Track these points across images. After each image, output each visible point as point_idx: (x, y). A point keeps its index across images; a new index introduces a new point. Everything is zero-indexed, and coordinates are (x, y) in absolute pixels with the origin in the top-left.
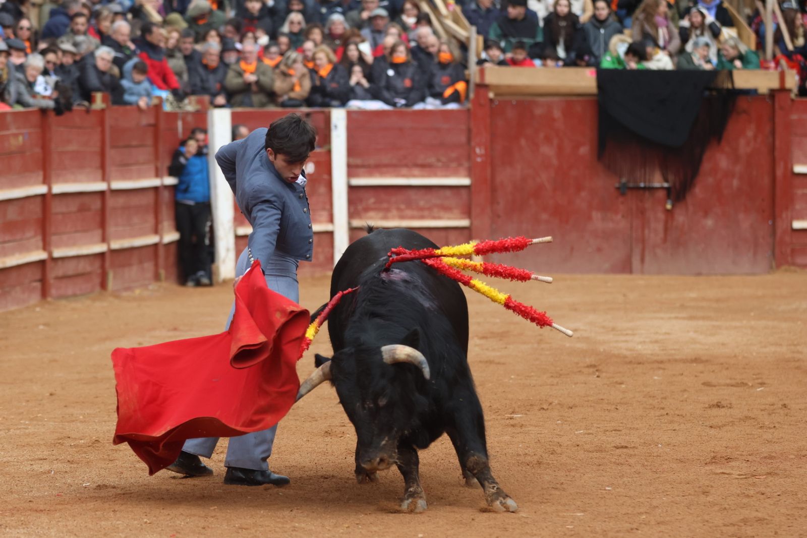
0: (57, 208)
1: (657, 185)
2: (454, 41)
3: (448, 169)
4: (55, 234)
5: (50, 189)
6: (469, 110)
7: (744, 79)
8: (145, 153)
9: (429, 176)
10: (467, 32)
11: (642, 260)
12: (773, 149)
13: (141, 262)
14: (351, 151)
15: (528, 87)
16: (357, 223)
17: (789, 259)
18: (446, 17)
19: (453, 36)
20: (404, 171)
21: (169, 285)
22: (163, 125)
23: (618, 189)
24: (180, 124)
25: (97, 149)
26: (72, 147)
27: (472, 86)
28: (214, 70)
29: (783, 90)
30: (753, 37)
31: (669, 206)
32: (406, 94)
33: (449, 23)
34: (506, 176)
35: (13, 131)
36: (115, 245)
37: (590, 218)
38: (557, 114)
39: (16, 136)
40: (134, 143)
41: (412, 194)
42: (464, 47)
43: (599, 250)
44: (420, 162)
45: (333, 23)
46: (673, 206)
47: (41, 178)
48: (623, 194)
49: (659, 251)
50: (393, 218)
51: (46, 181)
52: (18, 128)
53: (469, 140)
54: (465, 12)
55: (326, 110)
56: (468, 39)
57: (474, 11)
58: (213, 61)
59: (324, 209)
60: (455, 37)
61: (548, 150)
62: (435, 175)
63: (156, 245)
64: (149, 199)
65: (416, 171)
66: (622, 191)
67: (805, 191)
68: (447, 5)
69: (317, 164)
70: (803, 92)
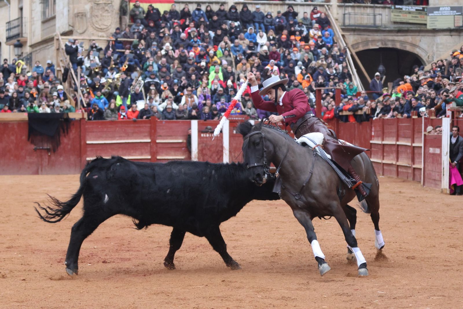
1: (46, 148)
11: (42, 170)
12: (80, 136)
29: (83, 118)
30: (74, 102)
31: (49, 154)
37: (25, 158)
38: (15, 127)
43: (29, 168)
46: (51, 154)
49: (47, 168)
61: (13, 138)
66: (35, 150)
67: (90, 149)
70: (89, 119)
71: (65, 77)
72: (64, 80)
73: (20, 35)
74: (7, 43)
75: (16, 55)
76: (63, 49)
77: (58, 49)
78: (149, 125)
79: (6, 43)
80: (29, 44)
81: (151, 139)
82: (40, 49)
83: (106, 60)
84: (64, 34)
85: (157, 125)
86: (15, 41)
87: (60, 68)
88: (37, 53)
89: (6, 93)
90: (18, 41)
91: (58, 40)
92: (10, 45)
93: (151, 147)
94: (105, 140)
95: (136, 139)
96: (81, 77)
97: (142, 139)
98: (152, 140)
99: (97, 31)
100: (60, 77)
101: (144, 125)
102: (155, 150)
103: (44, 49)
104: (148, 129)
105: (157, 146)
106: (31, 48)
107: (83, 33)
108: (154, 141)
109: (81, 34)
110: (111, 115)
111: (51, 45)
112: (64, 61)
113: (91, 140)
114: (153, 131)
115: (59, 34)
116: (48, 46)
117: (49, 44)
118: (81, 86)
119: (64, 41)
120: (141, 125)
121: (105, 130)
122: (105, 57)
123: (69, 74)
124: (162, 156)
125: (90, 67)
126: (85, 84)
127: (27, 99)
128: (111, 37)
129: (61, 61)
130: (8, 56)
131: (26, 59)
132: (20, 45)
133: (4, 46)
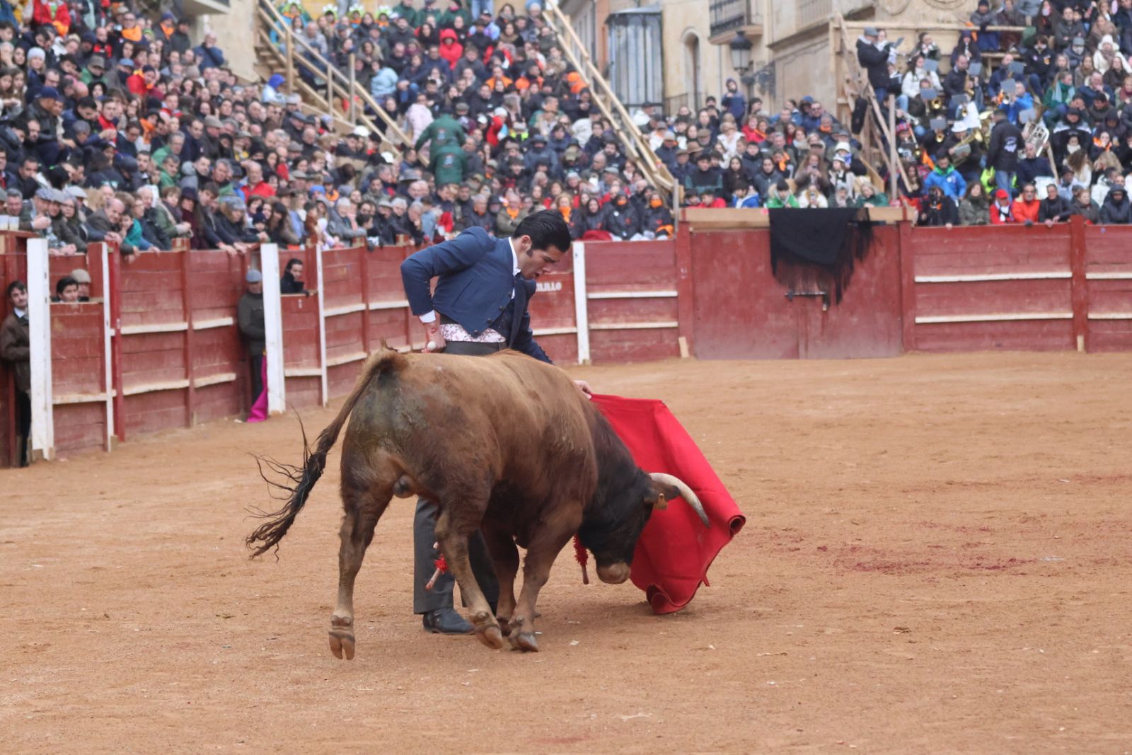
0: (373, 320)
1: (816, 293)
2: (663, 190)
3: (660, 285)
4: (373, 340)
5: (368, 306)
6: (675, 240)
7: (877, 213)
9: (646, 290)
10: (670, 182)
11: (806, 348)
12: (899, 265)
14: (589, 273)
15: (717, 223)
16: (594, 326)
17: (914, 345)
18: (656, 173)
20: (628, 287)
23: (787, 296)
27: (676, 223)
28: (483, 216)
29: (905, 221)
30: (881, 182)
31: (825, 309)
32: (627, 228)
33: (658, 176)
34: (704, 289)
35: (340, 264)
37: (766, 318)
38: (740, 242)
39: (341, 268)
41: (634, 304)
42: (670, 194)
43: (774, 342)
44: (639, 279)
45: (570, 179)
46: (828, 308)
47: (361, 298)
48: (791, 300)
49: (818, 342)
50: (621, 322)
51: (365, 300)
52: (343, 262)
53: (675, 263)
54: (670, 170)
56: (673, 188)
57: (676, 169)
58: (481, 209)
59: (569, 316)
60: (662, 187)
61: (734, 269)
62: (650, 289)
65: (637, 287)
66: (789, 298)
67: (925, 295)
68: (656, 163)
69: (564, 283)
70: (920, 223)
71: (858, 121)
72: (857, 128)
73: (745, 19)
74: (712, 39)
75: (736, 69)
76: (851, 53)
77: (840, 53)
78: (1068, 236)
79: (709, 39)
80: (766, 40)
81: (1072, 270)
82: (794, 53)
83: (955, 77)
84: (853, 16)
85: (1088, 235)
86: (732, 35)
87: (846, 98)
88: (787, 64)
89: (714, 161)
90: (741, 33)
91: (838, 29)
92: (720, 44)
93: (1072, 289)
94: (963, 273)
95: (1035, 271)
96: (899, 121)
97: (1052, 270)
98: (1073, 274)
99: (933, 7)
100: (847, 121)
101: (1053, 236)
102: (1082, 297)
103: (805, 53)
104: (1064, 247)
105: (1087, 288)
106: (771, 52)
107: (900, 13)
108: (1079, 277)
109: (893, 15)
110: (974, 213)
111: (821, 42)
112: (856, 82)
113: (925, 274)
114: (1077, 251)
115: (840, 15)
116: (815, 45)
117: (817, 40)
118: (899, 143)
119: (854, 34)
120: (1048, 237)
121: (960, 248)
122: (953, 71)
123: (868, 113)
124: (1100, 312)
125: (918, 96)
126: (910, 138)
127: (769, 175)
128: (969, 22)
129: (848, 81)
130: (716, 72)
131: (760, 78)
132: (745, 44)
133: (705, 46)
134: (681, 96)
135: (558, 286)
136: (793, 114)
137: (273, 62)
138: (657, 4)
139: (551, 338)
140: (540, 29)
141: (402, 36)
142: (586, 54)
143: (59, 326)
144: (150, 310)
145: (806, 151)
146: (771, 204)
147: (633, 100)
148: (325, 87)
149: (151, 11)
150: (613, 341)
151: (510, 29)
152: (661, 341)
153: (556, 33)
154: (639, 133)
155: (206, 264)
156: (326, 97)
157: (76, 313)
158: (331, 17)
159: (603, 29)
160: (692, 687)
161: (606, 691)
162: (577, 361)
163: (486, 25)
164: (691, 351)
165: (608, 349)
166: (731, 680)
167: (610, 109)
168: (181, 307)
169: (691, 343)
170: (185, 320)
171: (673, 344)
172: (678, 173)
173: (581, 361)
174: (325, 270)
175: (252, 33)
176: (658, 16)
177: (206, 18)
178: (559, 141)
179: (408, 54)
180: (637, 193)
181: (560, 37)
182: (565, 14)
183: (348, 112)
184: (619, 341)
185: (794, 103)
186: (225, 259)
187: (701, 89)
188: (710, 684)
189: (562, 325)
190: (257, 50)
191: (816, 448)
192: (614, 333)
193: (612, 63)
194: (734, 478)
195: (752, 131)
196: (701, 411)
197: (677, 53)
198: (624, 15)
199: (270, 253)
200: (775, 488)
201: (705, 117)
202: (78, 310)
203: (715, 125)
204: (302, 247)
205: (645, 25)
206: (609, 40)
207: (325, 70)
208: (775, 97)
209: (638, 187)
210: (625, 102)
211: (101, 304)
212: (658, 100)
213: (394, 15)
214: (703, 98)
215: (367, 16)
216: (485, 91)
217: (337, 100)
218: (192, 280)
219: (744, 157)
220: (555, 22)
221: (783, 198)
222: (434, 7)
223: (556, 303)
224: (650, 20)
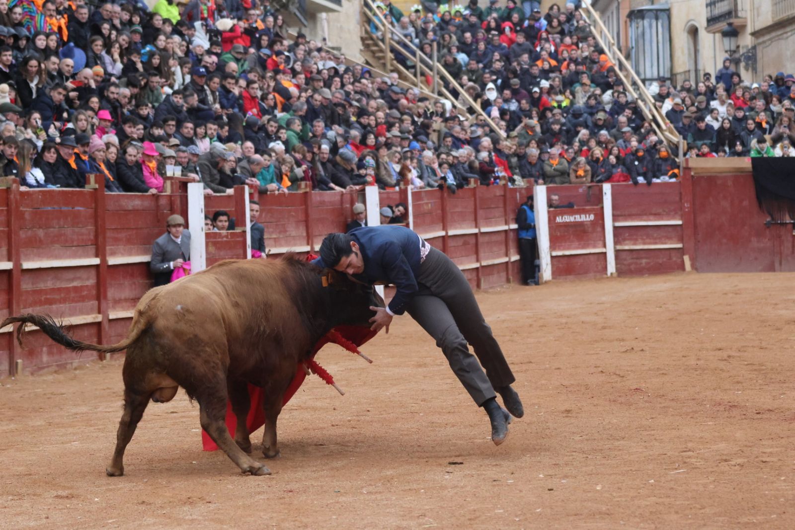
0: (451, 243)
1: (788, 222)
2: (671, 144)
3: (669, 216)
5: (447, 233)
6: (680, 182)
8: (499, 212)
9: (659, 220)
10: (676, 138)
11: (781, 264)
13: (498, 272)
14: (614, 207)
15: (713, 168)
16: (619, 247)
18: (665, 131)
19: (669, 141)
20: (645, 217)
21: (515, 285)
22: (508, 195)
23: (765, 224)
24: (518, 194)
25: (473, 210)
26: (458, 209)
27: (681, 169)
28: (535, 164)
31: (794, 233)
32: (644, 174)
33: (667, 133)
34: (702, 219)
36: (484, 263)
37: (750, 241)
38: (730, 183)
39: (427, 204)
40: (493, 206)
41: (650, 231)
42: (676, 147)
43: (756, 259)
44: (653, 212)
45: (601, 136)
47: (441, 227)
48: (768, 227)
49: (790, 259)
50: (640, 244)
51: (444, 228)
52: (428, 199)
53: (681, 199)
54: (676, 128)
55: (600, 184)
56: (678, 142)
57: (682, 128)
58: (534, 160)
59: (600, 240)
60: (670, 141)
61: (725, 204)
62: (662, 219)
63: (507, 263)
64: (502, 237)
65: (651, 217)
66: (768, 225)
68: (666, 124)
69: (596, 215)
73: (733, 13)
74: (708, 29)
75: (726, 52)
79: (706, 28)
80: (749, 29)
82: (770, 40)
86: (723, 25)
88: (766, 47)
89: (710, 122)
90: (730, 24)
92: (714, 33)
103: (779, 39)
106: (753, 38)
111: (791, 31)
116: (786, 33)
117: (788, 29)
127: (751, 132)
130: (712, 54)
131: (745, 58)
132: (733, 32)
133: (703, 35)
134: (685, 72)
135: (592, 217)
136: (770, 86)
137: (374, 48)
138: (667, 3)
139: (586, 257)
140: (578, 22)
141: (472, 28)
142: (612, 41)
143: (212, 249)
144: (281, 236)
145: (780, 114)
146: (753, 154)
147: (648, 76)
148: (414, 67)
149: (282, 10)
150: (632, 259)
151: (555, 23)
152: (670, 258)
153: (590, 25)
154: (653, 101)
155: (324, 201)
156: (415, 75)
157: (225, 239)
158: (419, 14)
159: (626, 22)
160: (690, 521)
161: (624, 525)
162: (607, 274)
163: (537, 20)
164: (693, 266)
165: (629, 265)
166: (720, 516)
167: (630, 83)
168: (305, 234)
169: (692, 260)
170: (308, 244)
171: (679, 261)
172: (682, 131)
173: (609, 274)
174: (414, 206)
175: (358, 27)
176: (668, 12)
177: (324, 15)
178: (591, 107)
179: (476, 41)
180: (650, 146)
181: (592, 28)
182: (596, 11)
183: (431, 86)
184: (637, 258)
185: (770, 77)
186: (338, 198)
187: (700, 67)
188: (704, 520)
189: (595, 247)
190: (363, 39)
191: (787, 339)
192: (634, 252)
193: (633, 48)
194: (725, 362)
195: (738, 98)
196: (700, 311)
197: (681, 40)
198: (641, 11)
199: (373, 193)
200: (755, 370)
201: (702, 87)
202: (227, 236)
203: (711, 93)
204: (397, 188)
205: (657, 19)
206: (630, 30)
207: (414, 54)
208: (756, 73)
209: (651, 142)
210: (643, 77)
211: (244, 232)
212: (668, 75)
213: (467, 12)
214: (702, 73)
215: (447, 14)
216: (535, 71)
217: (423, 78)
218: (314, 215)
219: (733, 118)
220: (589, 17)
221: (762, 149)
222: (497, 6)
223: (590, 230)
224: (661, 14)
